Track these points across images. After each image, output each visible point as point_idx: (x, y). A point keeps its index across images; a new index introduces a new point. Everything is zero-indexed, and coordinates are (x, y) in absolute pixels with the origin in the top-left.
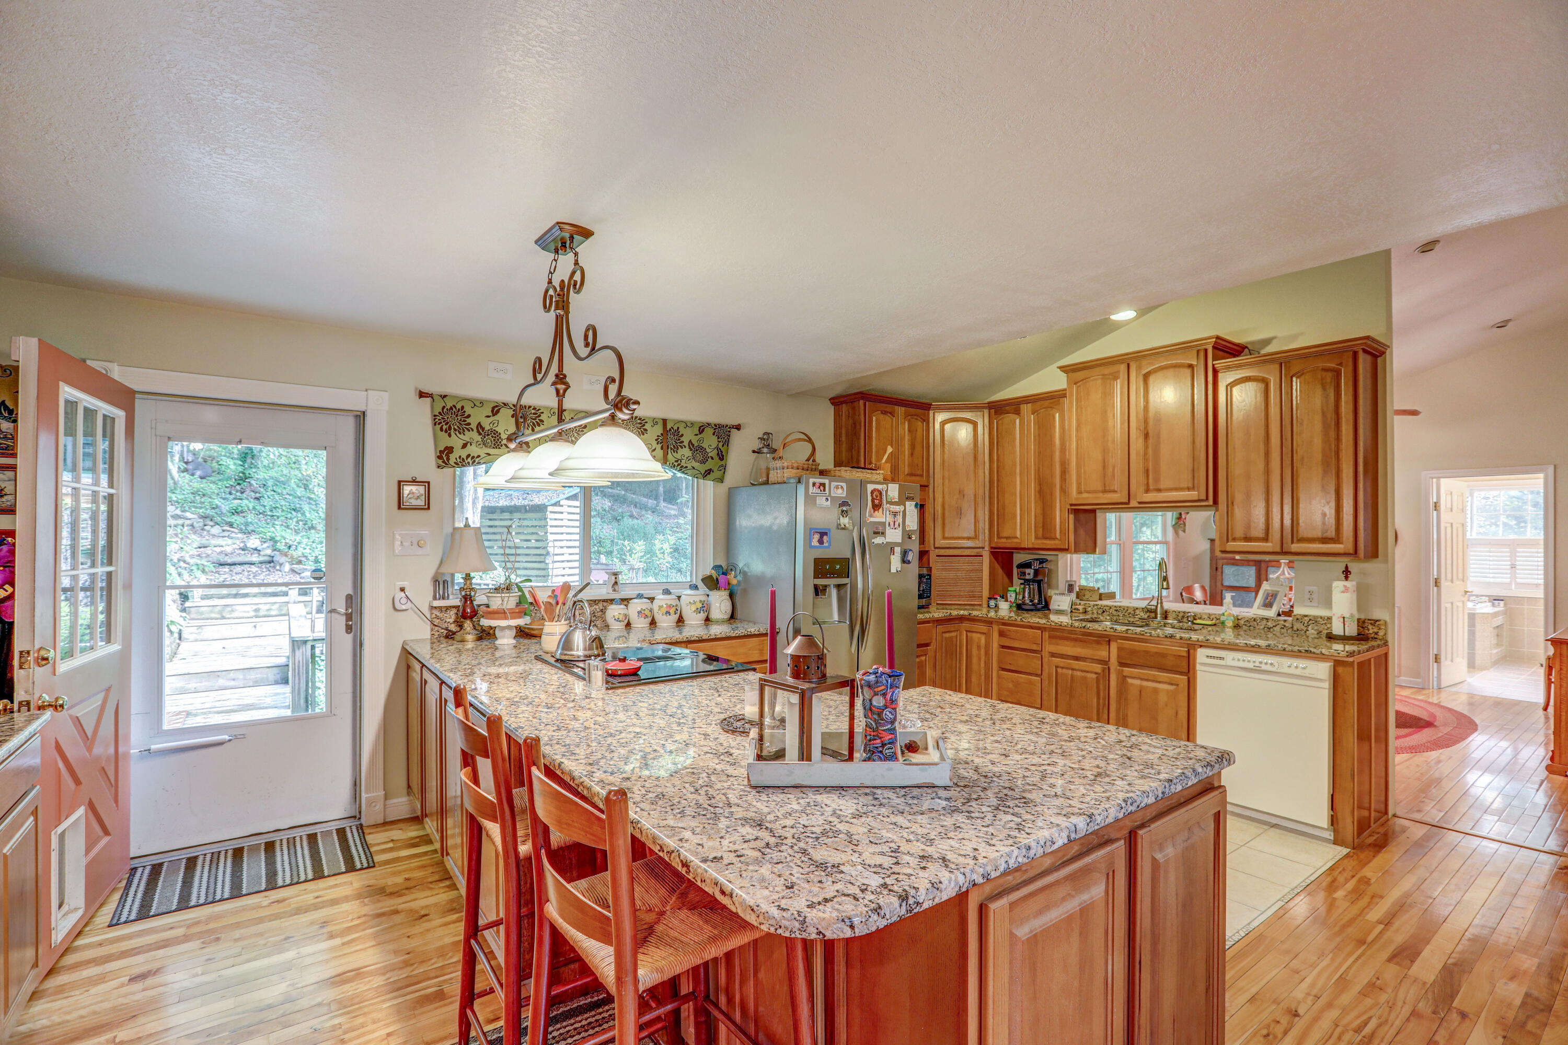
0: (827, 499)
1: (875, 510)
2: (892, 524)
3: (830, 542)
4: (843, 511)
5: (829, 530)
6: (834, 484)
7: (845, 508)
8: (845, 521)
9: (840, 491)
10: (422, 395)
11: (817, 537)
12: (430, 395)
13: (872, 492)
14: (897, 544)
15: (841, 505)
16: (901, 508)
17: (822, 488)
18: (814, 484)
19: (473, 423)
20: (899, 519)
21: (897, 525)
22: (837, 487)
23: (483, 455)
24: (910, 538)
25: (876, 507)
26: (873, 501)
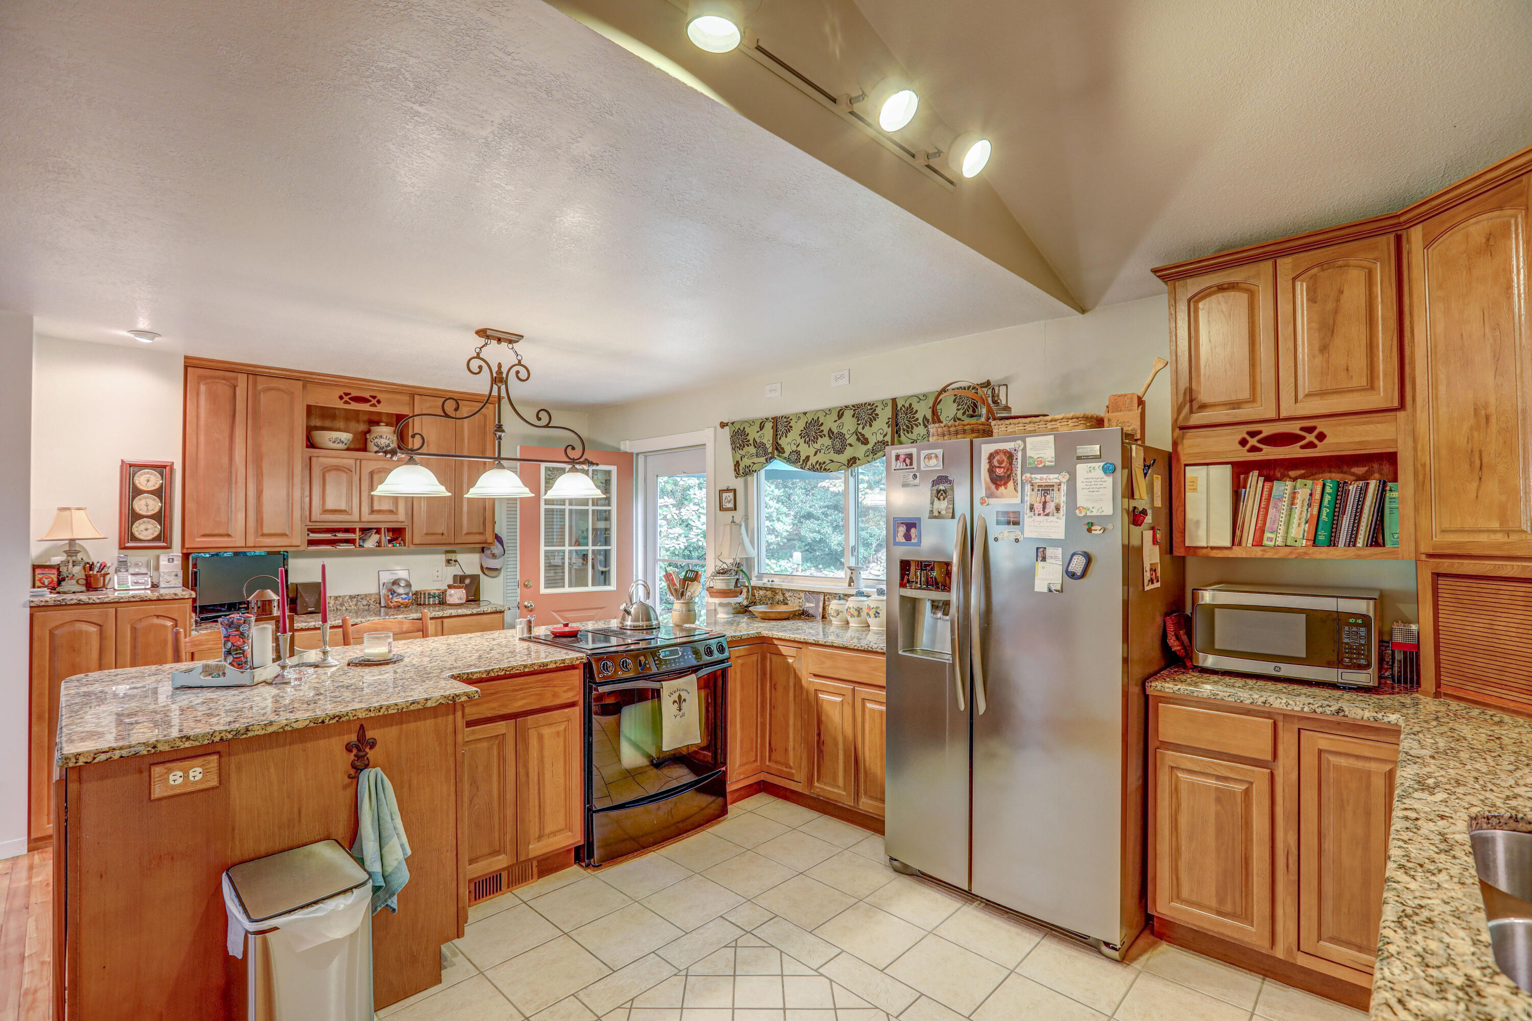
0: (915, 476)
1: (997, 486)
2: (1038, 507)
3: (919, 536)
4: (938, 491)
5: (919, 519)
6: (924, 453)
7: (942, 487)
8: (942, 505)
9: (933, 462)
10: (723, 425)
11: (902, 530)
12: (727, 424)
13: (991, 457)
14: (1055, 543)
15: (934, 483)
16: (1063, 478)
17: (908, 461)
18: (898, 457)
19: (750, 438)
20: (1061, 497)
21: (1051, 507)
22: (929, 457)
23: (752, 465)
24: (1089, 530)
25: (999, 480)
26: (991, 471)
